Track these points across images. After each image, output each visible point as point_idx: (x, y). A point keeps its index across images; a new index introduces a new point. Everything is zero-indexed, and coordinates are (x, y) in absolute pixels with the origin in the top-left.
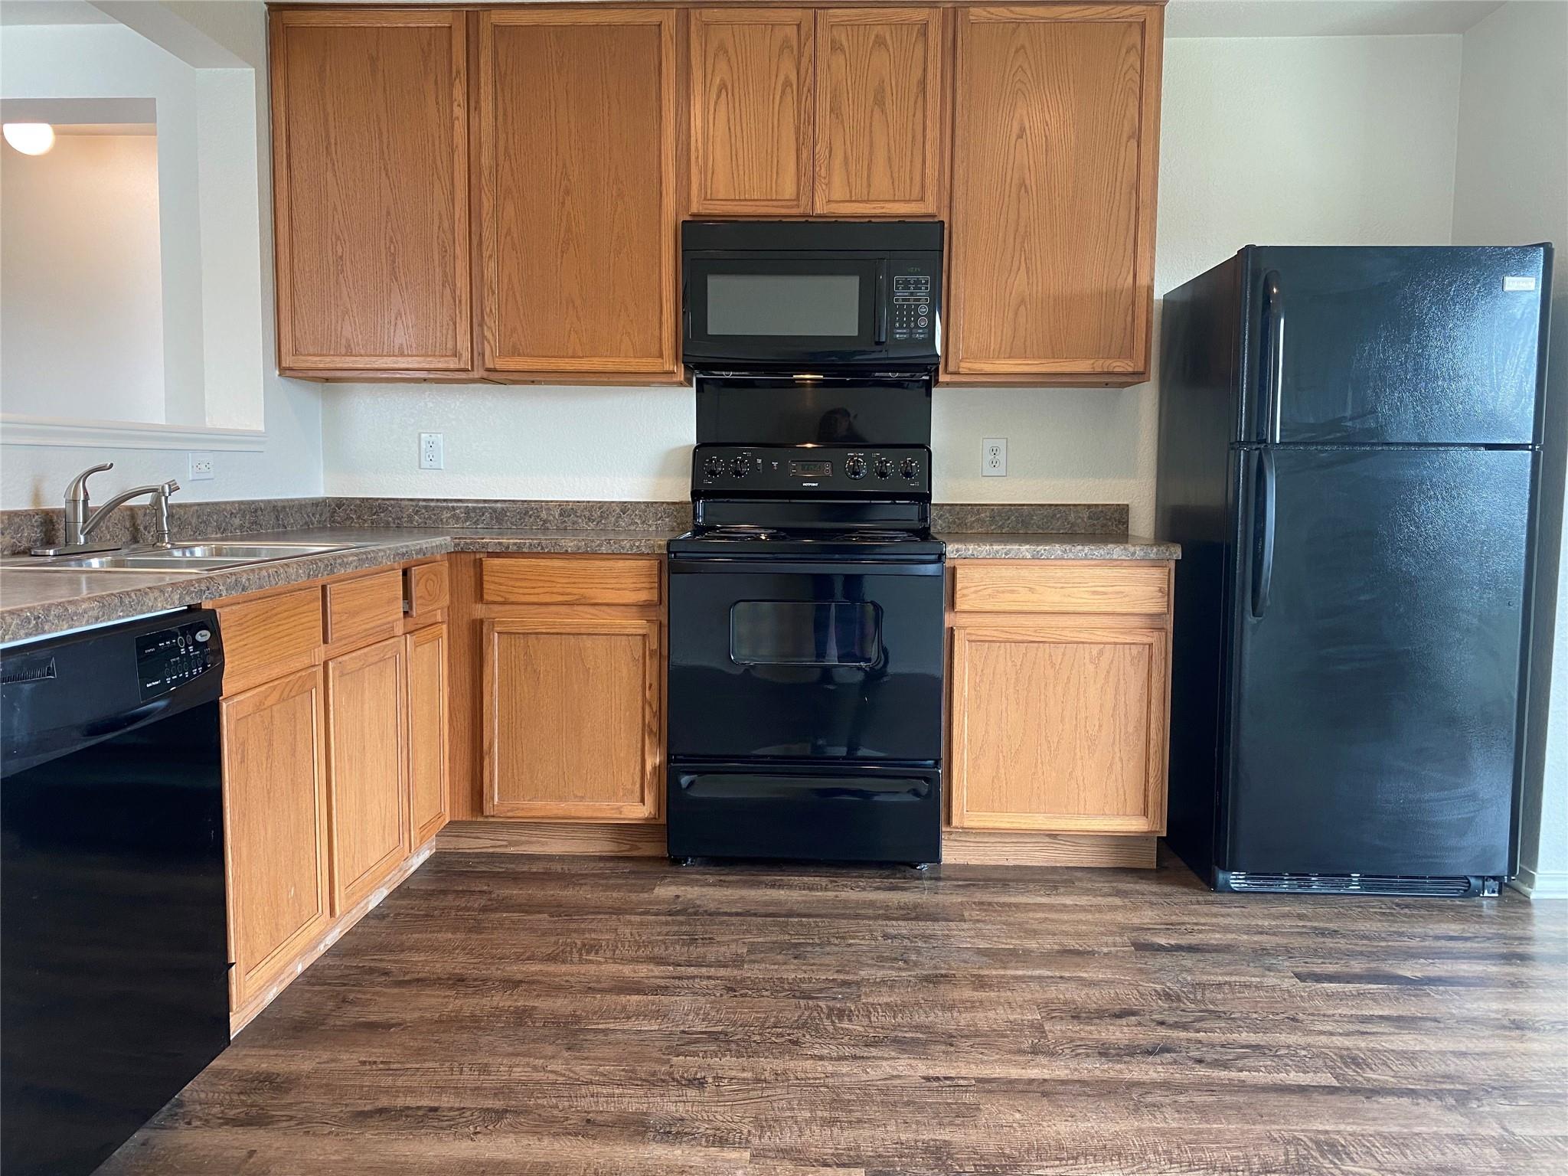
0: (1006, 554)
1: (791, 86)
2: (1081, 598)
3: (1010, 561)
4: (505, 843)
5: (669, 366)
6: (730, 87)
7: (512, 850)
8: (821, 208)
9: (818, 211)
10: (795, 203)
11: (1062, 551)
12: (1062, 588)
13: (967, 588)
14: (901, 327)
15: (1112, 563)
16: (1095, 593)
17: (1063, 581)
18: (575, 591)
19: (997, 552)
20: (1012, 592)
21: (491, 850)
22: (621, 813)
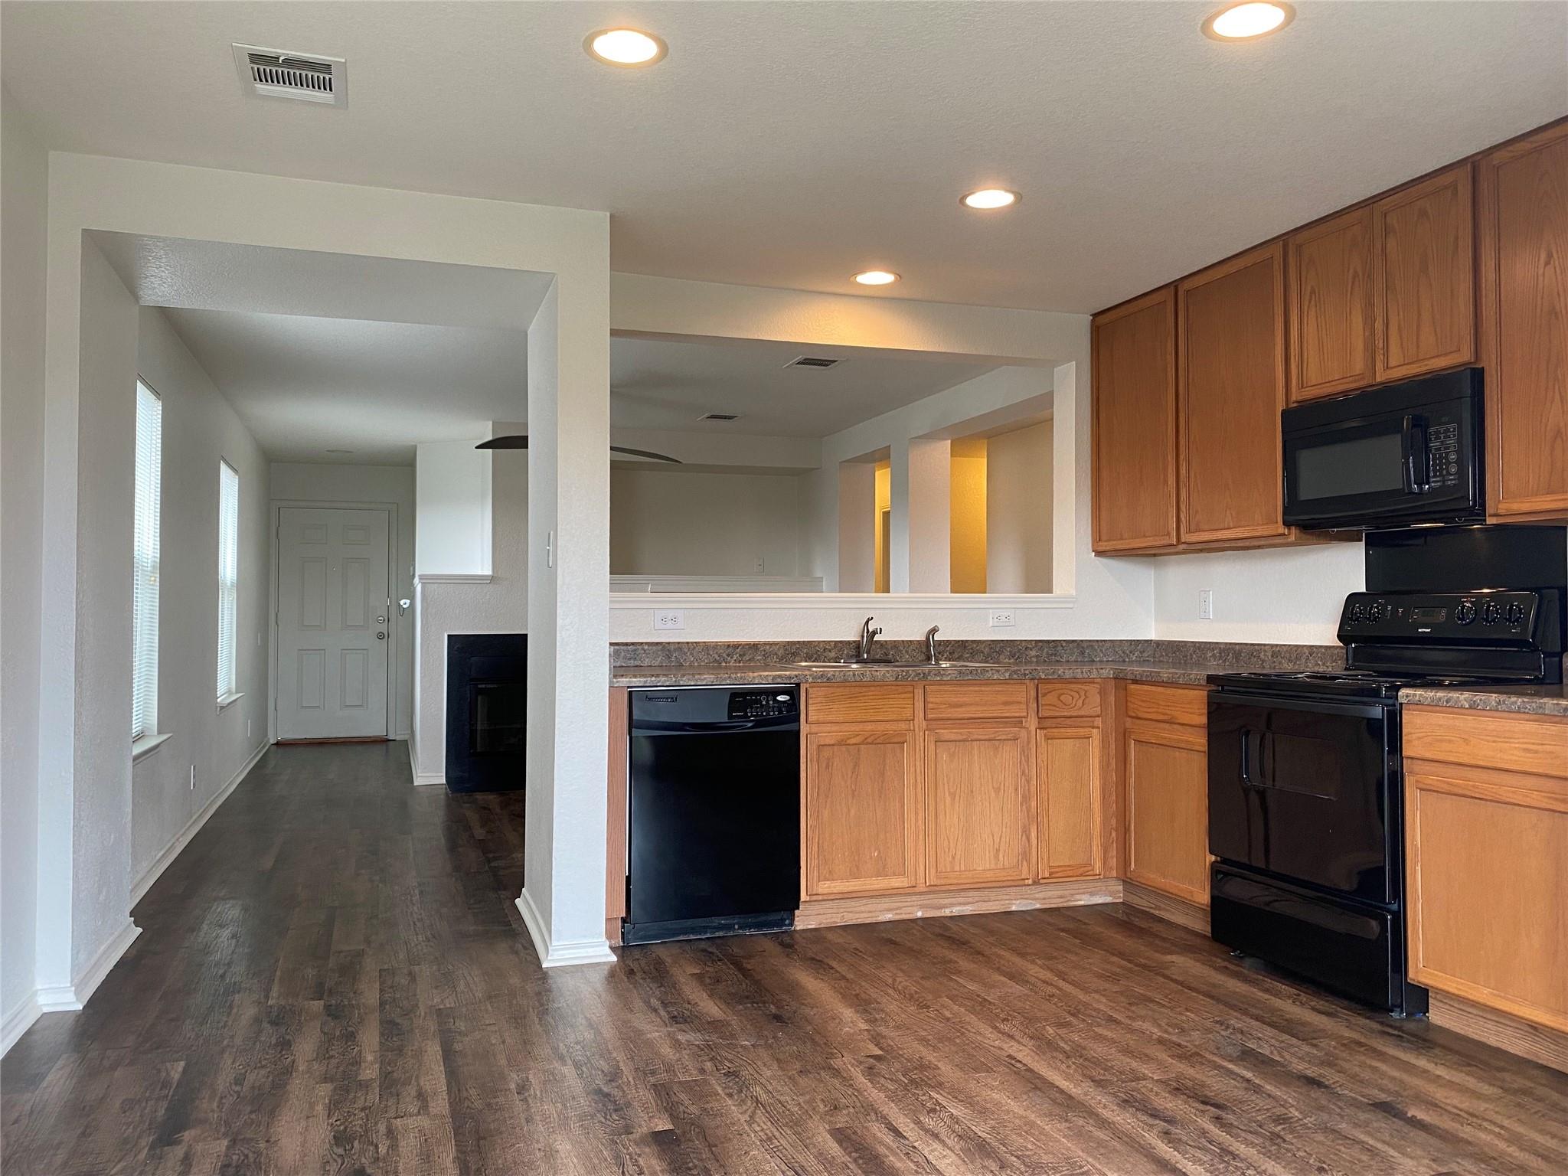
0: (1447, 702)
1: (1358, 276)
2: (1512, 756)
3: (1451, 709)
4: (1153, 906)
5: (1282, 529)
6: (1317, 291)
7: (1156, 912)
8: (1381, 377)
9: (1379, 380)
10: (1361, 376)
11: (1496, 702)
12: (1494, 742)
13: (1411, 734)
14: (1435, 476)
15: (1542, 716)
16: (1525, 750)
17: (1495, 733)
18: (1169, 712)
19: (1440, 699)
20: (1450, 741)
21: (1148, 910)
22: (1192, 896)
